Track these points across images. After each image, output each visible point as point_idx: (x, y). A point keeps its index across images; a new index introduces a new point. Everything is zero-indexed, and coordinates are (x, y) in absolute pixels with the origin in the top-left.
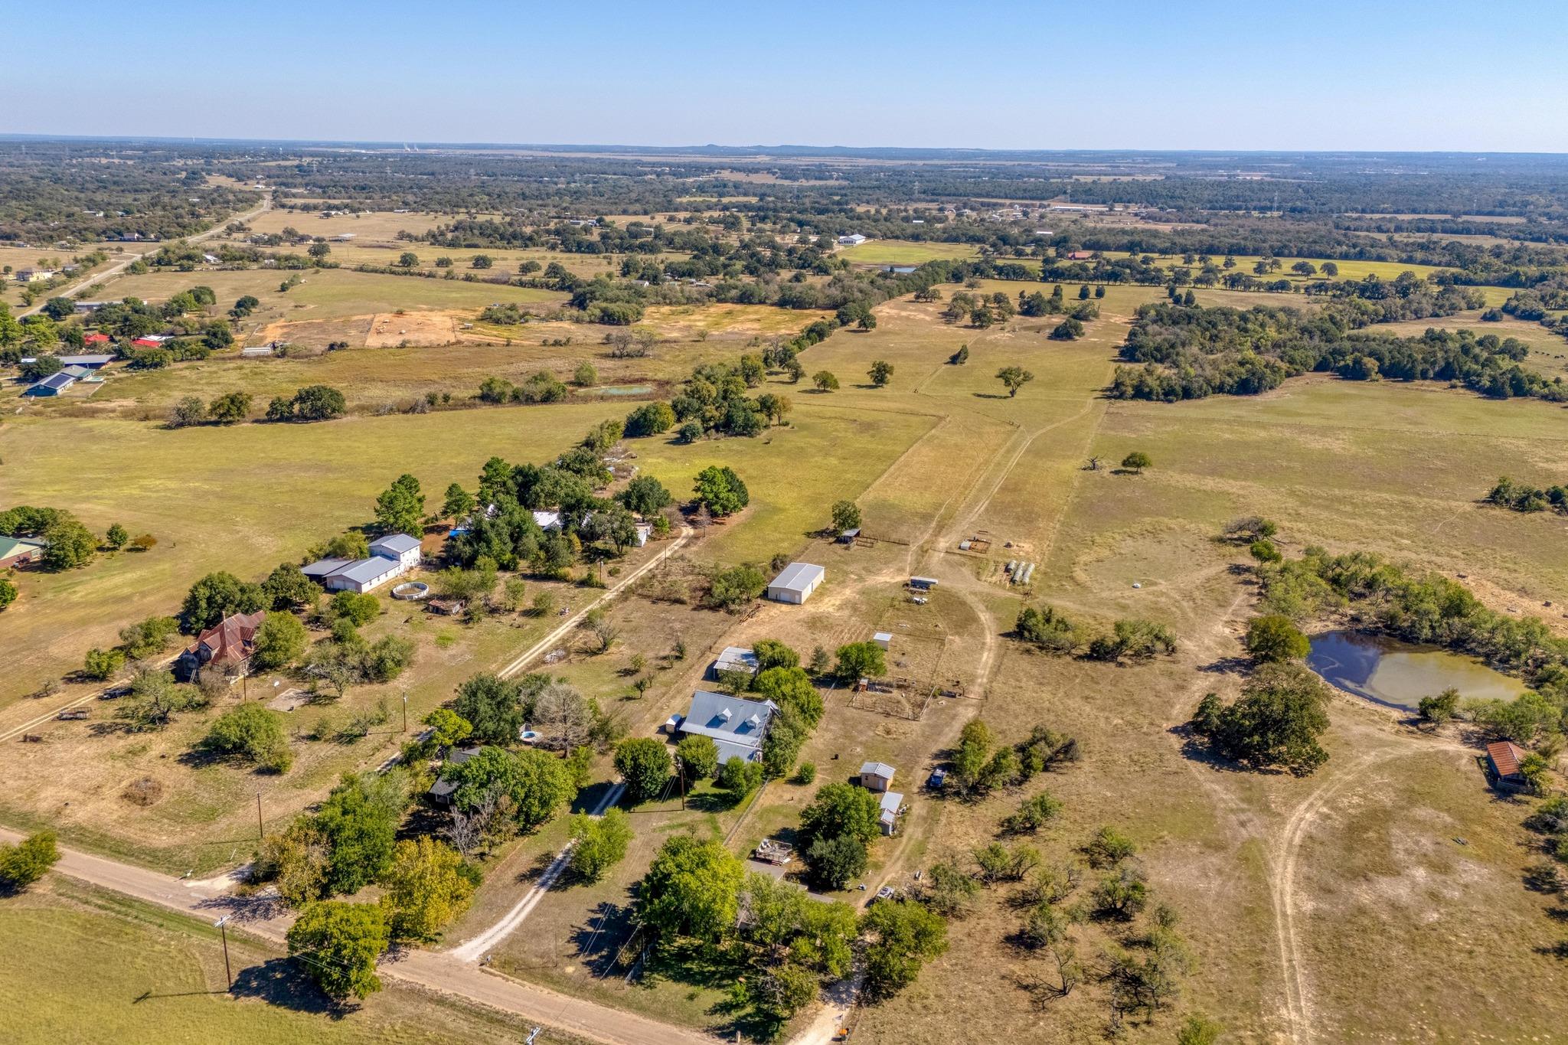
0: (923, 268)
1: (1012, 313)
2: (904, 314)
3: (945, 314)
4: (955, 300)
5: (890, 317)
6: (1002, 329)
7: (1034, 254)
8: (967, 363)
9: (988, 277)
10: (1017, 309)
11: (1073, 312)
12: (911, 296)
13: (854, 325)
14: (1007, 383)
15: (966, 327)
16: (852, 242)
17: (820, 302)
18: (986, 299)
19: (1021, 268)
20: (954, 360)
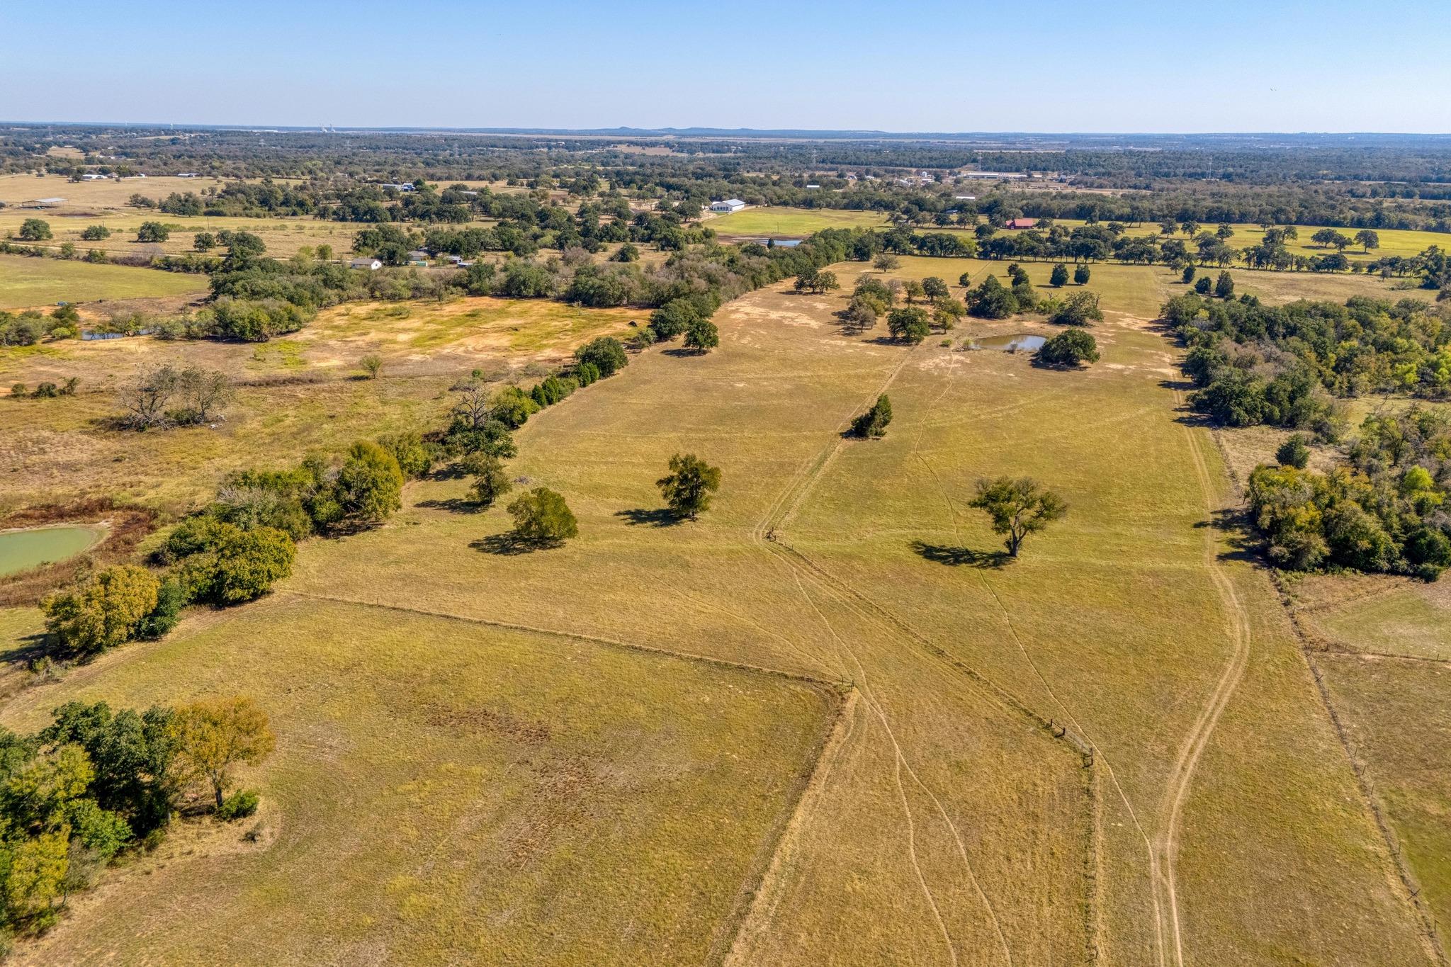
0: (811, 240)
1: (955, 312)
2: (774, 315)
3: (844, 316)
4: (860, 291)
5: (751, 323)
6: (945, 345)
7: (961, 221)
8: (890, 433)
9: (904, 252)
10: (965, 305)
11: (1056, 311)
12: (789, 283)
13: (680, 341)
14: (1001, 520)
15: (881, 341)
16: (727, 209)
17: (635, 296)
18: (912, 290)
19: (951, 239)
20: (861, 429)
